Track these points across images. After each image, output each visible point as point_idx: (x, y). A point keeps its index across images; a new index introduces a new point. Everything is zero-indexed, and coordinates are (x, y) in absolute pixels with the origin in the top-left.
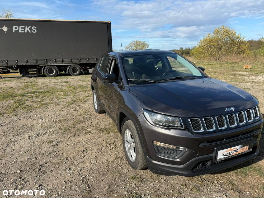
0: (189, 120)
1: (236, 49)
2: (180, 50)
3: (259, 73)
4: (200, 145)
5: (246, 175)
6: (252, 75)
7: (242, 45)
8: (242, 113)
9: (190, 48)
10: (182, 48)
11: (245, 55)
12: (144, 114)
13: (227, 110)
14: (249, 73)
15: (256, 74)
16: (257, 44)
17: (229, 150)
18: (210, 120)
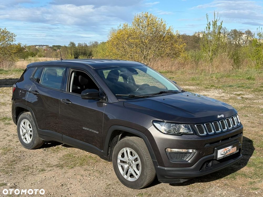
0: (195, 126)
1: (168, 51)
2: (70, 46)
3: (209, 87)
4: (205, 146)
5: (235, 179)
6: (202, 90)
7: (175, 44)
8: (229, 119)
9: (88, 45)
10: (73, 44)
11: (180, 59)
12: (155, 125)
13: (219, 117)
14: (198, 87)
15: (206, 88)
16: (192, 41)
17: (224, 150)
18: (209, 125)
